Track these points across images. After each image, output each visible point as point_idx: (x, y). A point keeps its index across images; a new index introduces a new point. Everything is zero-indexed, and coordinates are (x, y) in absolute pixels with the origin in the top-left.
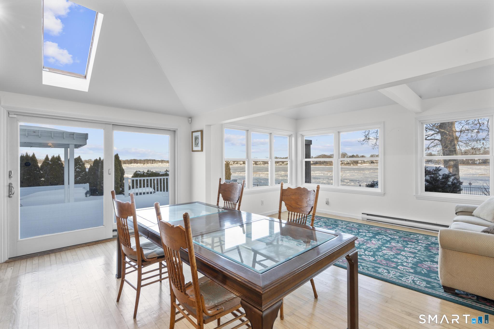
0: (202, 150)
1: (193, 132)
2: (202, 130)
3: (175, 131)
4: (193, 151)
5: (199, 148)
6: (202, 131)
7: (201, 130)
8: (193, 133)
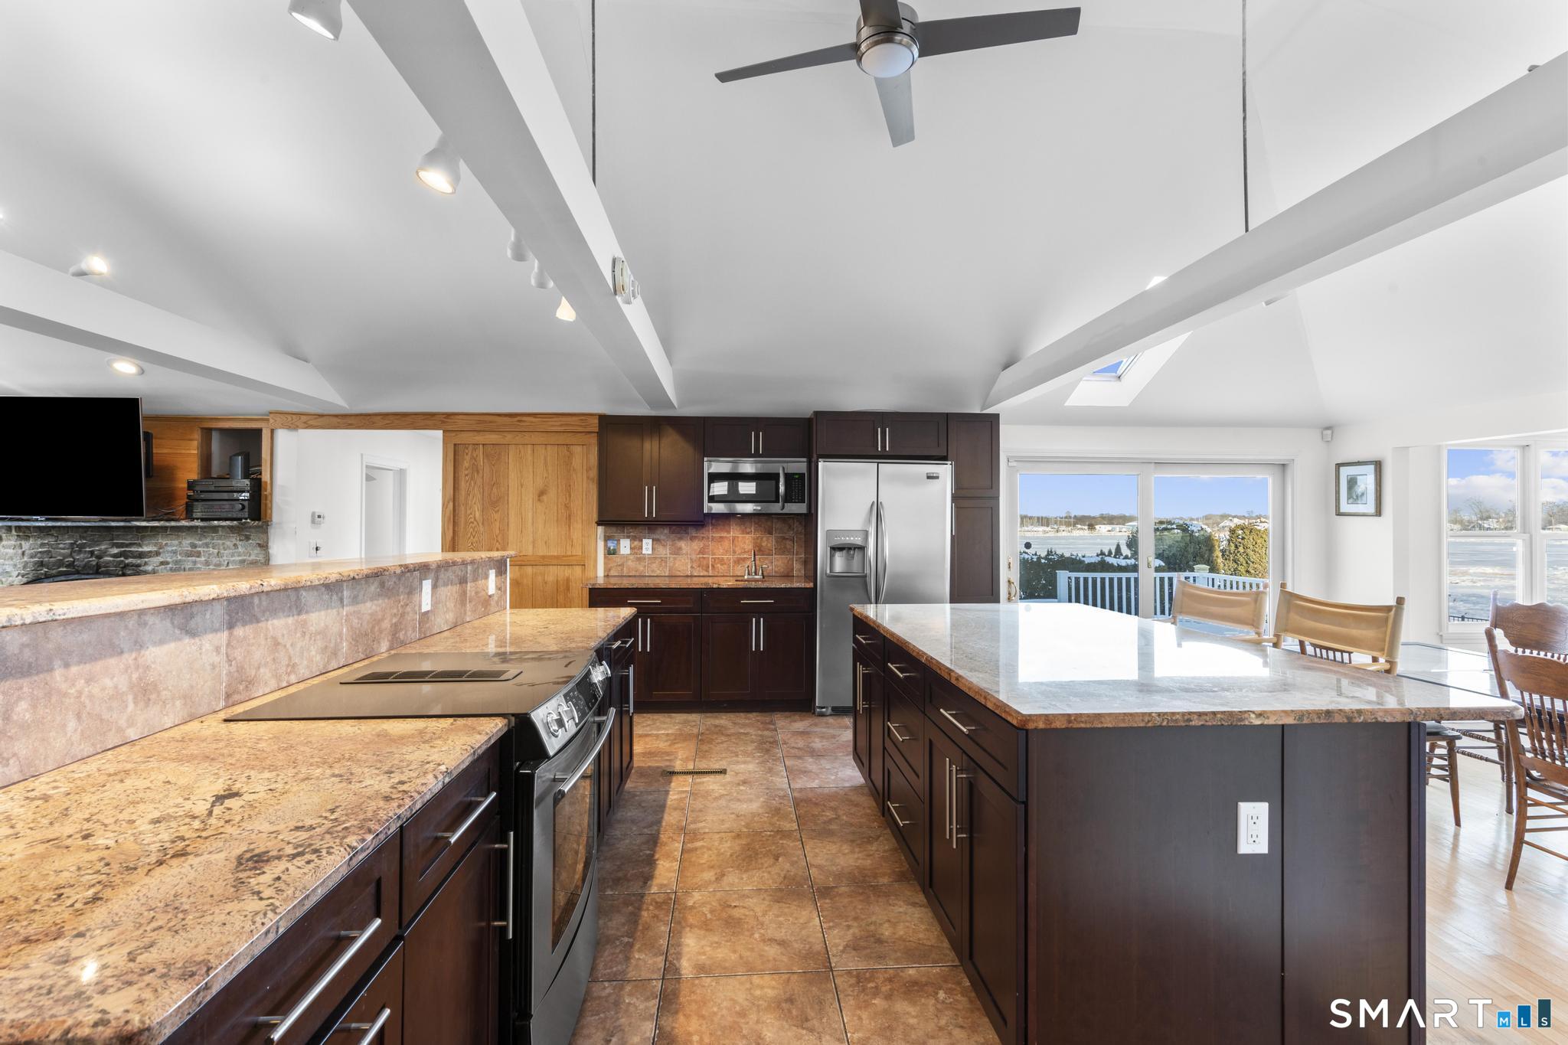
0: (1379, 512)
1: (1339, 466)
2: (1380, 462)
3: (1284, 465)
4: (1339, 514)
5: (1370, 508)
6: (1378, 465)
7: (1376, 462)
8: (1342, 469)
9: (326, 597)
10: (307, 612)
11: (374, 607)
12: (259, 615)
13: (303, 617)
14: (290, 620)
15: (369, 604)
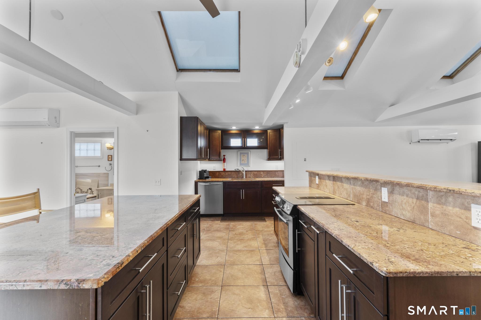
9: (347, 181)
10: (343, 183)
11: (360, 189)
12: (336, 180)
13: (343, 184)
14: (340, 183)
15: (358, 187)
